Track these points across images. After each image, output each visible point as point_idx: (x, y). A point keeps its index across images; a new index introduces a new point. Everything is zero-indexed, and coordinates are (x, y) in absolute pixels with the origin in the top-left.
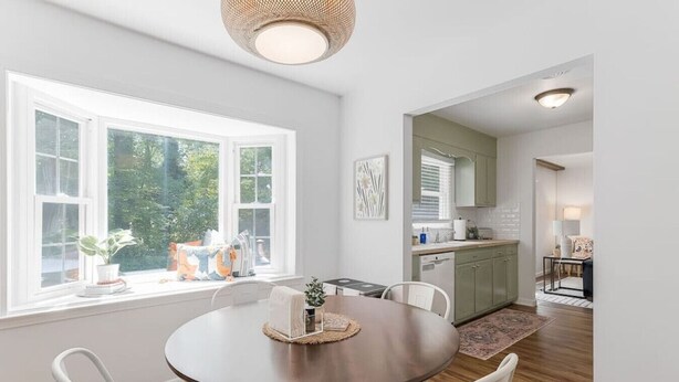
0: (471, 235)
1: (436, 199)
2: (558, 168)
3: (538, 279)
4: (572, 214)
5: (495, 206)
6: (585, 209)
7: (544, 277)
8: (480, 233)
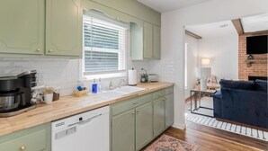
0: (143, 80)
1: (116, 55)
2: (199, 38)
3: (187, 100)
4: (206, 62)
5: (159, 59)
6: (212, 60)
7: (191, 98)
8: (150, 78)
